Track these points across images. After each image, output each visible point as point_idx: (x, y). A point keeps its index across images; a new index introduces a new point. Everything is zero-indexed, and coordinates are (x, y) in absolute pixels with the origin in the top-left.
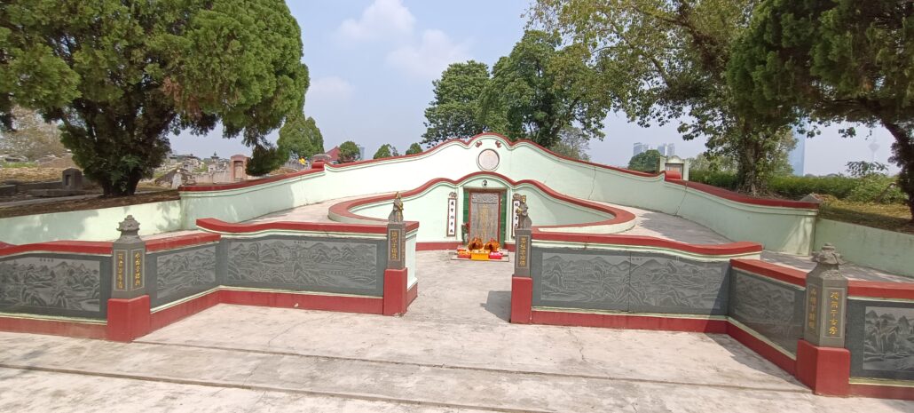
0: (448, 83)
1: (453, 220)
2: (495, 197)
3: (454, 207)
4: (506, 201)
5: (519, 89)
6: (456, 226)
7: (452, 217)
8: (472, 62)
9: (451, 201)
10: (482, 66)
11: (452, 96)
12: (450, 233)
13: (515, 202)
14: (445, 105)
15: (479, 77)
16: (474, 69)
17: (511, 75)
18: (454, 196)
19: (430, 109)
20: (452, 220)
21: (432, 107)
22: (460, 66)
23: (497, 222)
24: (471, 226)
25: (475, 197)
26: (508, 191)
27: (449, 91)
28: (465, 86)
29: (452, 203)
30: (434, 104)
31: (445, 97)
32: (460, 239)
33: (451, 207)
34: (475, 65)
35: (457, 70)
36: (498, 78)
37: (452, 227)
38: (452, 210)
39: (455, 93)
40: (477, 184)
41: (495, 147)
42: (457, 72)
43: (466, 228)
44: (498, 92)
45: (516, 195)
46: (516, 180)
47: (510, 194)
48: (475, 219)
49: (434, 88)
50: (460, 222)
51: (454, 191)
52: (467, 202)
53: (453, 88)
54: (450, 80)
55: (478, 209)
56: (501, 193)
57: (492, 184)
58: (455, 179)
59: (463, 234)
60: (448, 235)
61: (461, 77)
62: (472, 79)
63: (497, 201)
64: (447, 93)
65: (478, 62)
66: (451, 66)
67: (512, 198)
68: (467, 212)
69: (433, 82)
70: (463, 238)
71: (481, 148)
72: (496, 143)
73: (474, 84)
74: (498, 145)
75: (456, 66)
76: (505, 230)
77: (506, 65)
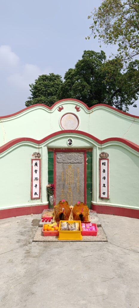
0: (38, 86)
1: (37, 183)
2: (80, 157)
3: (37, 168)
4: (92, 160)
5: (82, 86)
6: (40, 188)
7: (36, 179)
8: (52, 74)
9: (34, 162)
10: (58, 77)
11: (42, 94)
12: (34, 196)
13: (102, 161)
14: (37, 99)
15: (56, 83)
16: (53, 78)
17: (77, 77)
18: (38, 156)
19: (28, 102)
20: (35, 183)
21: (29, 100)
22: (45, 76)
23: (83, 183)
24: (57, 187)
25: (60, 157)
26: (94, 150)
27: (39, 90)
28: (49, 88)
29: (36, 164)
30: (31, 98)
31: (37, 94)
32: (45, 202)
33: (35, 168)
34: (54, 76)
35: (44, 78)
36: (68, 80)
37: (36, 190)
38: (36, 171)
39: (43, 91)
40: (62, 143)
41: (75, 111)
42: (44, 80)
43: (51, 190)
44: (69, 88)
45: (103, 153)
46: (102, 139)
47: (97, 153)
48: (60, 180)
49: (31, 89)
50: (45, 184)
51: (37, 151)
52: (52, 162)
53: (42, 89)
54: (40, 84)
55: (64, 169)
56: (87, 152)
57: (77, 143)
58: (39, 139)
59: (48, 196)
60: (32, 199)
61: (46, 82)
62: (52, 83)
63: (83, 160)
64: (38, 92)
65: (56, 74)
66: (40, 76)
67: (98, 157)
68: (51, 173)
69: (30, 85)
70: (48, 200)
71: (63, 112)
72: (76, 108)
73: (53, 86)
74: (78, 109)
75: (43, 76)
76: (91, 190)
77: (73, 73)
